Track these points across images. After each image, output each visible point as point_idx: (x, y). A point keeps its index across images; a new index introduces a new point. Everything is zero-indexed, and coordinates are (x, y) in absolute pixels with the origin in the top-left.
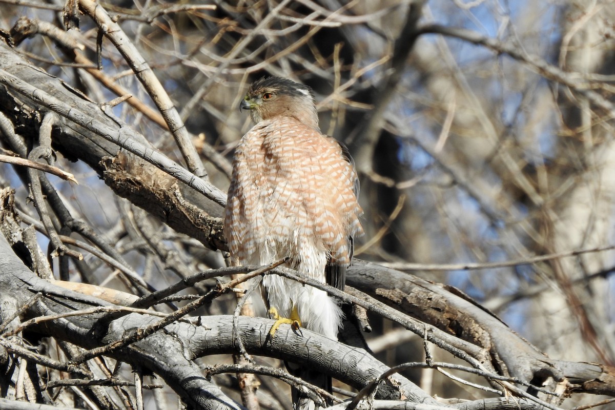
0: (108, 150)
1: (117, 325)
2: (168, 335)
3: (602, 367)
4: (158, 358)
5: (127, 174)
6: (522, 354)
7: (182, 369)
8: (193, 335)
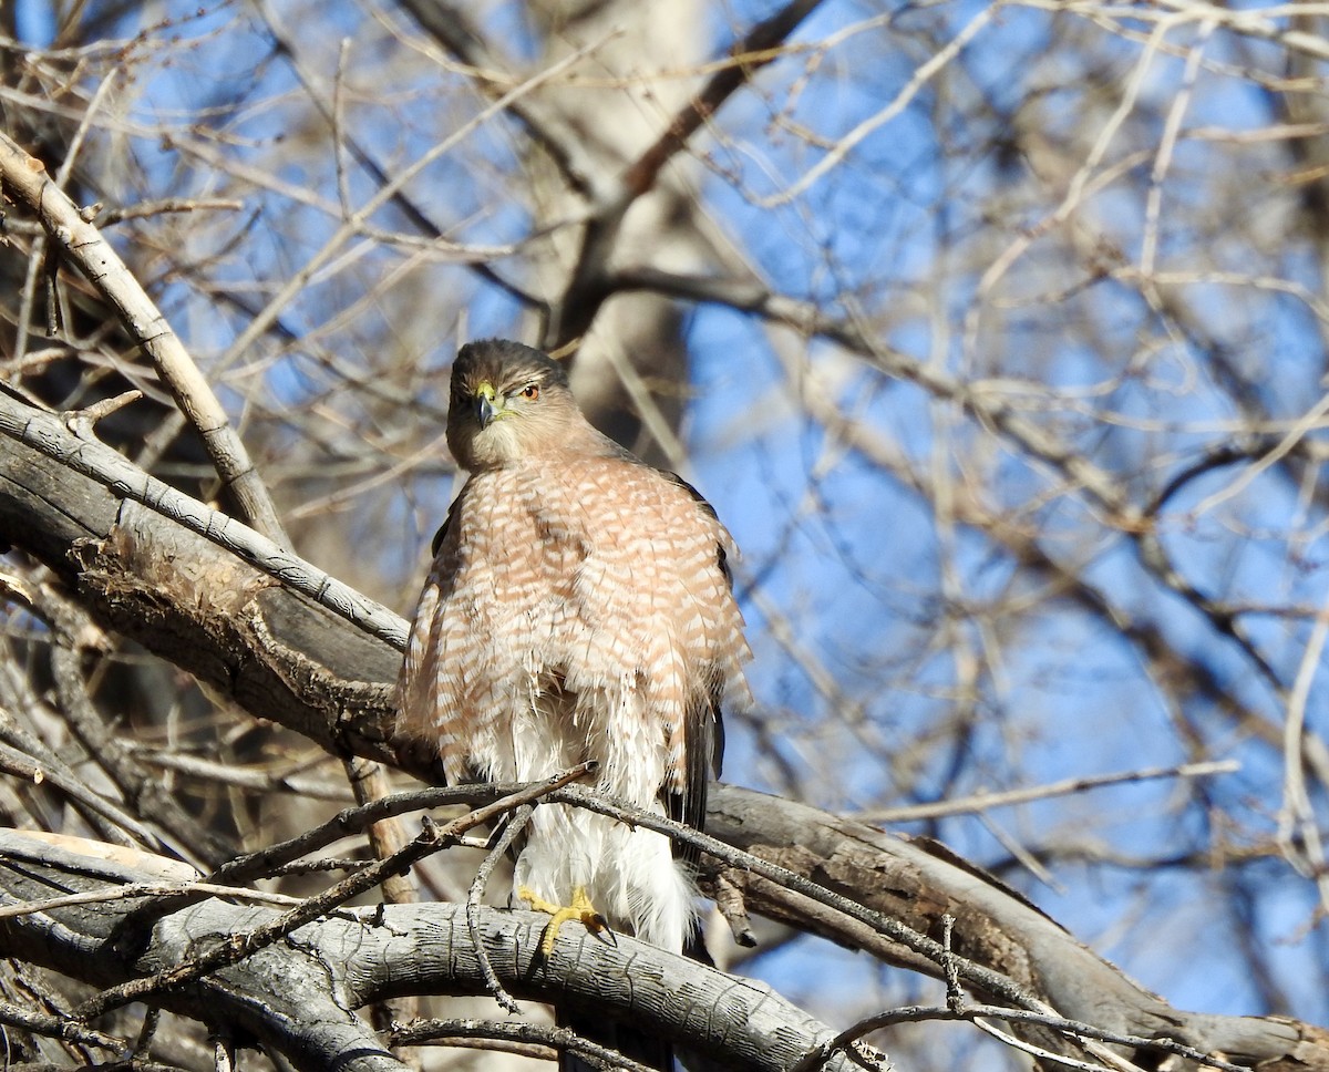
0: (87, 524)
1: (173, 929)
2: (294, 951)
3: (1298, 1027)
4: (272, 1005)
5: (136, 580)
6: (1107, 998)
7: (332, 1031)
8: (356, 951)
